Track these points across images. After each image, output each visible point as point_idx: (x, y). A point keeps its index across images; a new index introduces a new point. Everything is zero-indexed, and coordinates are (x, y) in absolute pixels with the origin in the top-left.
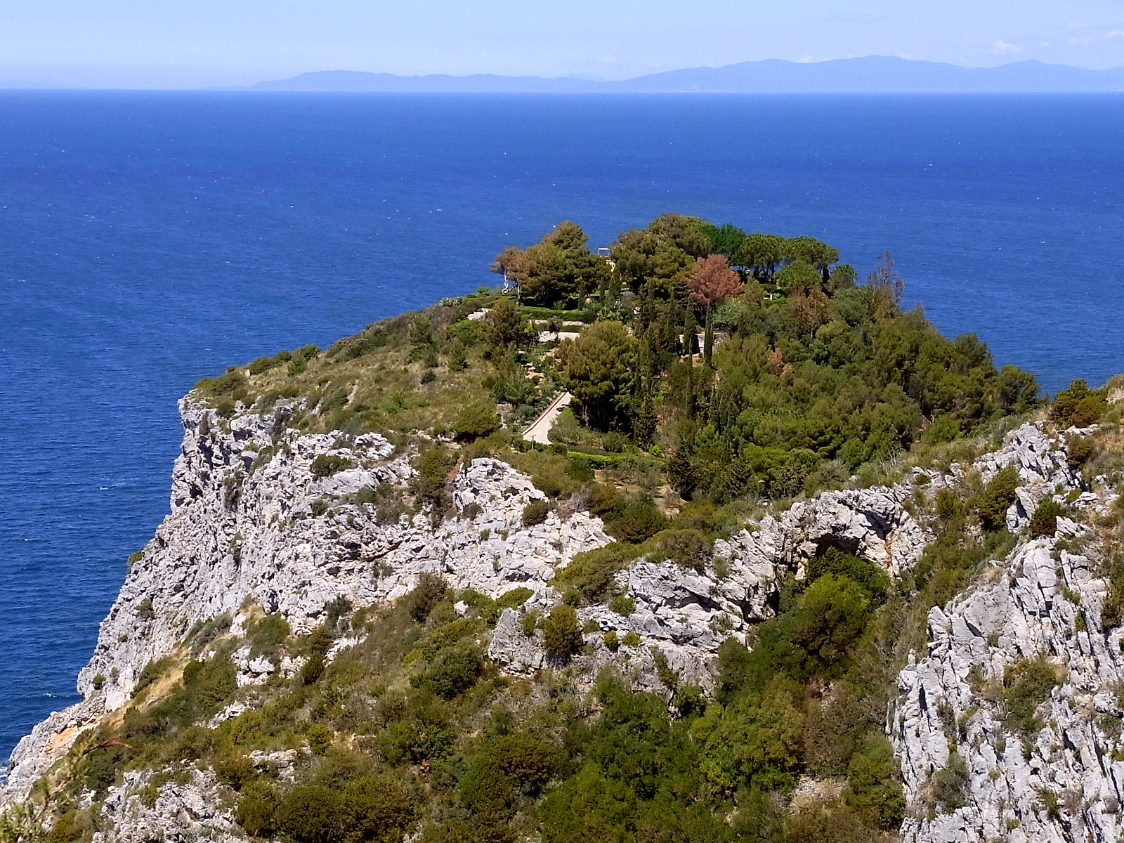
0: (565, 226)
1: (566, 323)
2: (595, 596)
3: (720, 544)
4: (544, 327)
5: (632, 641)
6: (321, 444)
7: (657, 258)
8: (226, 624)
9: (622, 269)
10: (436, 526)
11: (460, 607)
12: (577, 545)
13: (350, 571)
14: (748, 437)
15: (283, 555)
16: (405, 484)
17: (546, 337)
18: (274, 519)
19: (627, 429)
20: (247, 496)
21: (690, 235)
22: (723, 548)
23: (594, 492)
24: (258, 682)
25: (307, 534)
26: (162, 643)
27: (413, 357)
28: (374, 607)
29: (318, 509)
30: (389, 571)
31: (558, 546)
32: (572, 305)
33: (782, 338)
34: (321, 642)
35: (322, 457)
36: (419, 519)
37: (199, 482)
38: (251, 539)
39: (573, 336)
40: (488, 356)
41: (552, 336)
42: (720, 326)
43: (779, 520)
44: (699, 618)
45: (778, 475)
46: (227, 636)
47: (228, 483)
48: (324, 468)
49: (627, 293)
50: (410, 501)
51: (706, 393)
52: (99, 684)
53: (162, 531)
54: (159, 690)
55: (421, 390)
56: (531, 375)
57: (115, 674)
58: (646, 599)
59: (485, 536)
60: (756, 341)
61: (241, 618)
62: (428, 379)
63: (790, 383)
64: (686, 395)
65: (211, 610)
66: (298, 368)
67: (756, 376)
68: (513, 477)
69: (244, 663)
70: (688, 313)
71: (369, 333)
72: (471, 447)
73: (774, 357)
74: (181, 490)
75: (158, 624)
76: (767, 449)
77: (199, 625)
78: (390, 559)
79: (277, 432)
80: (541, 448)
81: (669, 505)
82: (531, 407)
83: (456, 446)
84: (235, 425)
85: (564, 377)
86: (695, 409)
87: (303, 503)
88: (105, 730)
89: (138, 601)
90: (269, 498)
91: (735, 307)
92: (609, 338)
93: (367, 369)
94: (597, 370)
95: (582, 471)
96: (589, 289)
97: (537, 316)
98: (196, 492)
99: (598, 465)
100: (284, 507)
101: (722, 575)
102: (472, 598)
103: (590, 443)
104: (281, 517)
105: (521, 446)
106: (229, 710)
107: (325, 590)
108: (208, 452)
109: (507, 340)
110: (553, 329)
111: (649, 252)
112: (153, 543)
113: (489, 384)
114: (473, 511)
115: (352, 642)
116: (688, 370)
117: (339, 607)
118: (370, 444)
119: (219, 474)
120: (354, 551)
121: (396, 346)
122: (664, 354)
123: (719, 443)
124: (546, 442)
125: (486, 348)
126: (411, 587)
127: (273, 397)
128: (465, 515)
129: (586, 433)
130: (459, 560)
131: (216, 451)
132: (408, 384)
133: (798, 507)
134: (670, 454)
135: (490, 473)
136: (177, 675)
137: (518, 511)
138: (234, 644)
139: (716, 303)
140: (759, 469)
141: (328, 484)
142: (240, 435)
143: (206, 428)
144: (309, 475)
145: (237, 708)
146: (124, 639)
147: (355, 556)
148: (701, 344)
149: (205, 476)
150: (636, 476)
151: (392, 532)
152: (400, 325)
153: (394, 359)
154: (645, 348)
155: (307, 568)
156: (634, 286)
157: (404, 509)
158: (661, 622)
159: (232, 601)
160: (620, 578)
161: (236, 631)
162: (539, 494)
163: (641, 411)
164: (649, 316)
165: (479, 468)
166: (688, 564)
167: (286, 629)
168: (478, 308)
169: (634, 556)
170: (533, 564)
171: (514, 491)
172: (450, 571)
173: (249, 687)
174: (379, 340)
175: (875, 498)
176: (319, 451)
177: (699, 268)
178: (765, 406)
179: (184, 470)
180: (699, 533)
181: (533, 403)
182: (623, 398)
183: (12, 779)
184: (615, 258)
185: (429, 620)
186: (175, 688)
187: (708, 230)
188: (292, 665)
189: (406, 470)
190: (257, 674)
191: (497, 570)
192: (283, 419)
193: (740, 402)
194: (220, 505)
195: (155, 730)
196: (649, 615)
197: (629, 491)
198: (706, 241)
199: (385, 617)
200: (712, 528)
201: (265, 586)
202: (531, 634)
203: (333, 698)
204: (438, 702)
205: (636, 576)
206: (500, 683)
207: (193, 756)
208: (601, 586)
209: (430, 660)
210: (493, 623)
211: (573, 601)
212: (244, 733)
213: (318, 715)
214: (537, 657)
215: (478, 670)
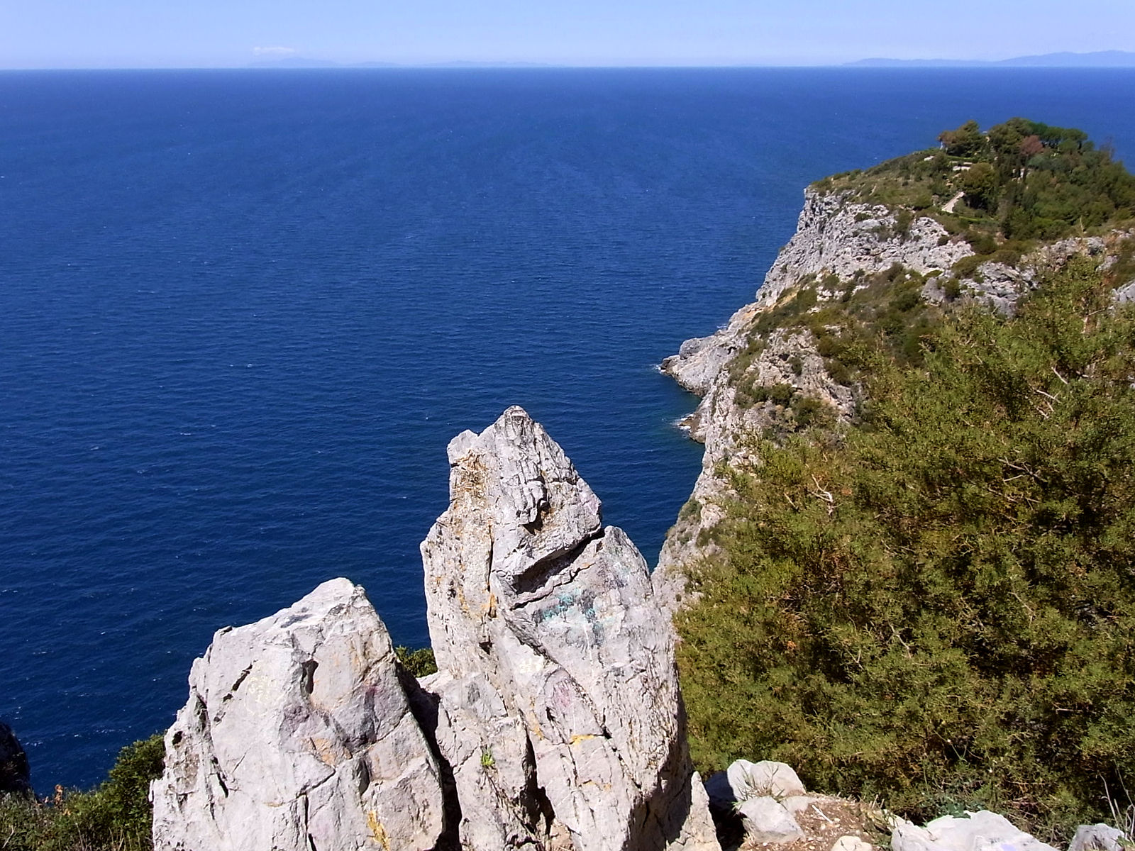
0: (970, 122)
1: (965, 163)
2: (967, 275)
3: (1023, 257)
4: (955, 165)
5: (981, 294)
6: (859, 208)
7: (1008, 136)
8: (815, 277)
9: (992, 141)
10: (902, 244)
11: (908, 276)
12: (959, 255)
13: (865, 260)
14: (1037, 214)
15: (840, 251)
16: (891, 226)
17: (956, 169)
18: (838, 237)
19: (985, 208)
20: (827, 228)
21: (1024, 127)
22: (1024, 258)
23: (969, 233)
24: (825, 300)
25: (850, 244)
26: (789, 283)
27: (900, 175)
28: (873, 274)
29: (855, 234)
30: (881, 261)
31: (950, 254)
32: (968, 155)
33: (1058, 173)
34: (851, 286)
35: (859, 214)
36: (895, 240)
37: (809, 222)
38: (827, 244)
39: (968, 168)
40: (931, 176)
41: (958, 168)
42: (1031, 167)
43: (1050, 248)
44: (1010, 288)
45: (1048, 230)
46: (814, 282)
47: (820, 222)
48: (860, 218)
49: (993, 151)
50: (893, 233)
51: (1021, 195)
52: (764, 296)
53: (793, 239)
54: (787, 300)
55: (902, 189)
56: (948, 184)
57: (770, 292)
58: (989, 278)
59: (921, 249)
60: (1046, 173)
61: (821, 275)
62: (906, 184)
63: (1058, 192)
64: (1013, 195)
65: (809, 271)
66: (852, 178)
67: (1044, 189)
68: (935, 225)
69: (820, 292)
70: (1018, 160)
71: (883, 165)
72: (920, 212)
73: (1053, 180)
74: (801, 224)
75: (788, 275)
76: (1045, 219)
77: (804, 276)
78: (882, 256)
79: (842, 203)
80: (949, 214)
81: (999, 241)
82: (947, 197)
83: (914, 212)
84: (825, 200)
85: (962, 185)
86: (1016, 201)
87: (850, 232)
88: (765, 312)
89: (782, 266)
90: (836, 229)
91: (1039, 158)
92: (983, 170)
93: (881, 180)
94: (976, 183)
95: (965, 224)
96: (976, 150)
97: (954, 160)
98: (807, 225)
99: (972, 223)
100: (842, 233)
101: (1022, 270)
102: (913, 273)
103: (969, 213)
104: (840, 237)
105: (941, 213)
106: (813, 309)
107: (855, 266)
108: (814, 210)
109: (939, 170)
110: (960, 165)
111: (1005, 134)
112: (789, 244)
113: (930, 187)
114: (918, 238)
115: (863, 287)
116: (1015, 185)
117: (860, 273)
118: (879, 210)
119: (817, 219)
120: (868, 252)
121: (894, 170)
122: (1005, 177)
123: (1024, 215)
124: (951, 212)
125: (930, 172)
126: (889, 267)
127: (842, 189)
128: (914, 240)
129: (968, 209)
130: (909, 258)
131: (817, 209)
132: (897, 186)
133: (1059, 243)
134: (1002, 220)
135: (926, 224)
136: (795, 295)
137: (936, 240)
138: (817, 285)
139: (1031, 156)
140: (1040, 227)
141: (860, 225)
142: (827, 204)
143: (814, 201)
144: (853, 221)
145: (816, 309)
146: (775, 280)
147: (867, 254)
148: (1022, 174)
149: (811, 219)
150: (987, 228)
151: (884, 245)
152: (895, 162)
153: (892, 175)
154: (998, 175)
155: (849, 257)
156: (996, 148)
157: (889, 236)
158: (994, 288)
159: (818, 268)
160: (979, 269)
161: (818, 279)
162: (946, 233)
163: (993, 201)
164: (1001, 161)
165: (923, 221)
166: (1009, 265)
167: (838, 280)
168: (929, 156)
169: (986, 260)
170: (940, 261)
171: (936, 232)
172: (905, 262)
173: (821, 301)
174: (886, 168)
175: (1093, 241)
176: (858, 211)
177: (1026, 141)
178: (1046, 201)
179: (804, 217)
180: (1015, 252)
181: (947, 196)
182: (985, 195)
183: (729, 328)
184: (990, 136)
185: (895, 281)
186: (793, 299)
187: (1031, 125)
188: (839, 294)
189: (892, 221)
190: (825, 297)
191: (924, 263)
192: (844, 198)
193: (1036, 199)
194: (816, 231)
195: (785, 314)
196: (989, 284)
197: (984, 234)
198: (1030, 129)
199: (877, 278)
200: (1021, 251)
201: (831, 263)
202: (939, 289)
203: (858, 308)
204: (899, 312)
205: (986, 269)
206: (925, 307)
207: (804, 324)
208: (971, 272)
209: (898, 296)
210: (924, 283)
211: (958, 277)
212: (824, 317)
213: (852, 313)
214: (942, 298)
215: (917, 302)
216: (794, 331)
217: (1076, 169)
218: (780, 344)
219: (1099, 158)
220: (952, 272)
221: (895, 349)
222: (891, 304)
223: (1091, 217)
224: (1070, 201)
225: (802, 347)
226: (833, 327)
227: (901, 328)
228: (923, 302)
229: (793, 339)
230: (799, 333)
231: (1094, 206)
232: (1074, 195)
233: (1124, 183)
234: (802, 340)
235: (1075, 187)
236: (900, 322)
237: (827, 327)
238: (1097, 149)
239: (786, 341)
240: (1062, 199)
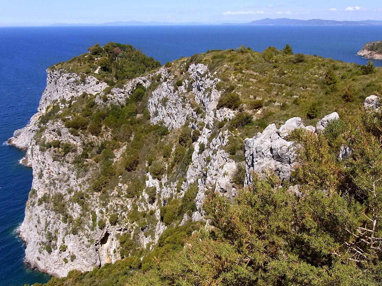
0: (97, 44)
1: (98, 57)
4: (95, 58)
5: (114, 99)
6: (67, 75)
7: (110, 48)
8: (57, 100)
9: (105, 49)
10: (84, 85)
11: (89, 96)
12: (104, 87)
13: (73, 92)
14: (125, 71)
15: (64, 90)
16: (79, 80)
17: (96, 59)
18: (62, 86)
19: (108, 71)
20: (58, 83)
21: (114, 44)
23: (105, 80)
24: (63, 108)
25: (67, 87)
26: (48, 104)
27: (78, 63)
28: (77, 97)
29: (68, 84)
30: (79, 92)
31: (101, 87)
32: (99, 55)
33: (127, 58)
34: (71, 102)
35: (68, 77)
36: (82, 84)
37: (50, 81)
38: (59, 88)
39: (100, 59)
40: (88, 62)
41: (97, 59)
42: (119, 57)
44: (123, 95)
45: (129, 76)
46: (58, 102)
47: (55, 81)
48: (68, 78)
49: (106, 53)
50: (80, 82)
51: (118, 66)
52: (41, 110)
53: (46, 88)
54: (49, 110)
55: (80, 67)
56: (95, 64)
57: (43, 108)
59: (91, 86)
60: (124, 58)
61: (59, 99)
62: (81, 65)
63: (129, 64)
64: (116, 66)
65: (55, 99)
66: (62, 65)
67: (125, 63)
68: (94, 78)
69: (61, 105)
70: (115, 55)
71: (71, 59)
72: (88, 74)
73: (127, 61)
74: (48, 82)
75: (48, 101)
76: (127, 73)
77: (53, 101)
78: (78, 90)
79: (61, 74)
80: (97, 74)
81: (115, 81)
82: (95, 69)
83: (86, 74)
84: (55, 73)
85: (99, 64)
86: (117, 68)
87: (66, 83)
88: (43, 116)
89: (45, 98)
90: (61, 83)
91: (121, 54)
92: (104, 59)
93: (72, 65)
94: (104, 63)
95: (103, 77)
96: (101, 53)
97: (94, 56)
98: (50, 83)
99: (105, 76)
100: (63, 84)
101: (125, 89)
102: (90, 95)
103: (104, 73)
104: (63, 85)
105: (95, 74)
106: (59, 112)
107: (70, 95)
108: (51, 77)
109: (91, 60)
110: (97, 58)
111: (108, 47)
112: (45, 90)
113: (89, 66)
114: (89, 83)
115: (75, 102)
116: (115, 63)
117: (73, 97)
118: (74, 75)
119: (53, 80)
120: (74, 89)
121: (75, 61)
122: (112, 61)
123: (121, 72)
124: (98, 73)
125: (88, 61)
126: (82, 94)
127: (59, 69)
128: (88, 84)
129: (103, 72)
130: (88, 90)
131: (52, 77)
132: (78, 66)
134: (114, 74)
135: (91, 78)
136: (52, 108)
137: (95, 83)
138: (59, 103)
139: (118, 54)
140: (126, 75)
141: (69, 80)
142: (56, 74)
143: (50, 74)
144: (66, 79)
145: (61, 112)
146: (43, 103)
147: (74, 90)
148: (117, 59)
149: (51, 80)
150: (110, 77)
151: (78, 86)
152: (75, 58)
153: (76, 63)
154: (109, 60)
155: (68, 92)
156: (107, 52)
157: (80, 83)
158: (118, 96)
159: (58, 97)
160: (112, 91)
161: (59, 101)
162: (98, 80)
163: (110, 68)
164: (109, 56)
165: (89, 77)
167: (66, 100)
168: (86, 55)
170: (98, 89)
171: (94, 80)
172: (87, 91)
173: (62, 108)
174: (73, 60)
175: (143, 78)
176: (67, 76)
177: (115, 49)
178: (126, 67)
179: (48, 80)
181: (95, 68)
182: (107, 67)
183: (31, 123)
184: (104, 48)
185: (85, 98)
186: (52, 109)
187: (116, 44)
188: (67, 105)
189: (79, 78)
190: (62, 107)
191: (93, 91)
192: (61, 72)
193: (123, 67)
194: (54, 84)
195: (50, 115)
196: (116, 95)
197: (110, 79)
198: (116, 45)
199: (79, 98)
201: (62, 95)
202: (101, 99)
203: (75, 109)
204: (89, 108)
205: (114, 90)
206: (97, 105)
207: (58, 118)
208: (109, 92)
209: (88, 103)
210: (95, 98)
211: (106, 94)
212: (64, 114)
213: (74, 111)
214: (102, 101)
215: (94, 104)
216: (55, 121)
217: (133, 57)
218: (51, 126)
219: (138, 53)
220: (104, 93)
221: (91, 121)
222: (86, 106)
223: (140, 71)
224: (133, 66)
225: (59, 126)
226: (69, 117)
227: (91, 113)
228: (96, 104)
229: (55, 124)
230: (57, 121)
231: (140, 67)
232: (134, 64)
233: (147, 60)
234: (59, 123)
235: (133, 62)
236: (91, 112)
237: (67, 117)
238: (137, 50)
239: (53, 125)
240: (131, 66)
